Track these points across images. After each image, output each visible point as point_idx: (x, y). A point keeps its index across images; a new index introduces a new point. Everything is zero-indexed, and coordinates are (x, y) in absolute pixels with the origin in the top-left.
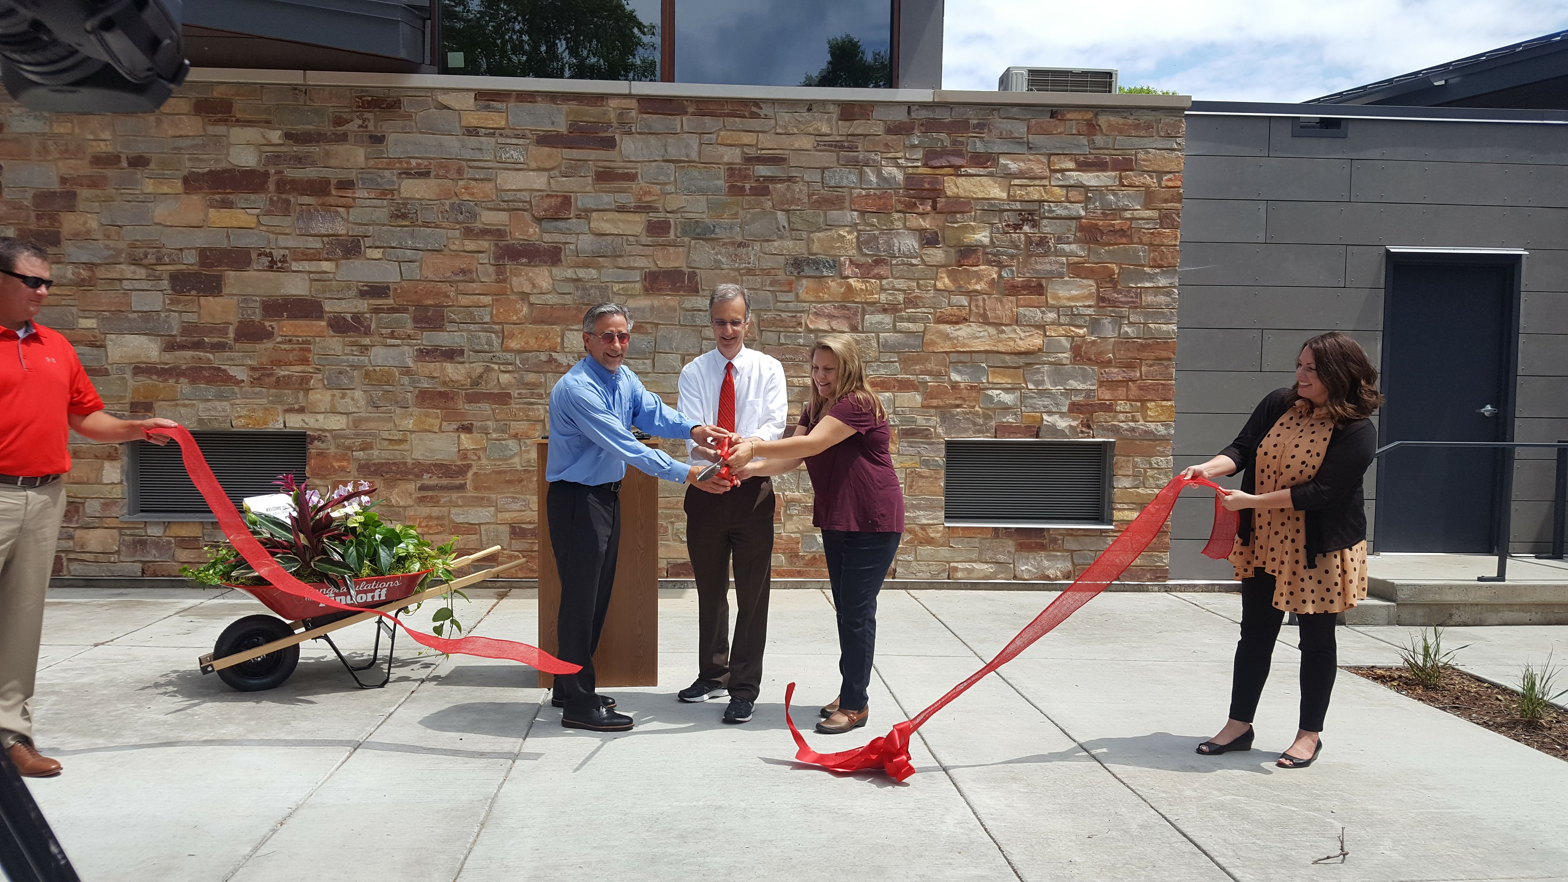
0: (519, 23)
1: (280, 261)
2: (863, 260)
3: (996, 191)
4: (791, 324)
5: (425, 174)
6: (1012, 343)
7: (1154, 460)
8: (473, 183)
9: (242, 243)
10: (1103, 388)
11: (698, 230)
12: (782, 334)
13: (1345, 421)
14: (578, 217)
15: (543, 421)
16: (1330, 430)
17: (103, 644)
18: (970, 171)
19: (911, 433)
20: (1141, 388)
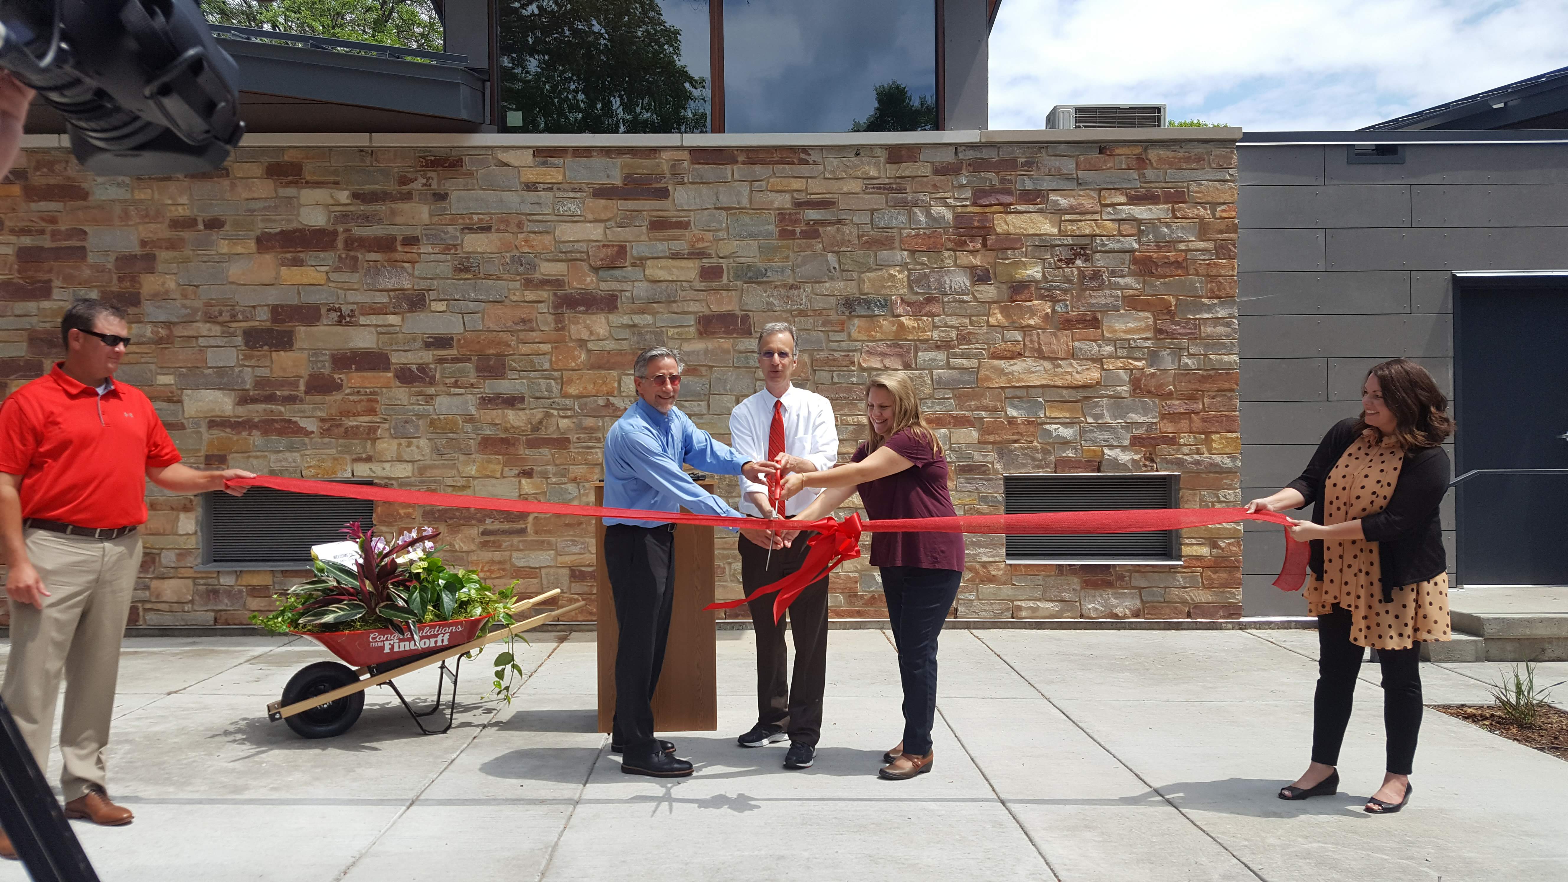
0: (574, 82)
1: (349, 316)
2: (914, 298)
3: (1047, 227)
4: (844, 363)
5: (487, 229)
6: (1068, 377)
7: (1221, 493)
8: (533, 235)
9: (313, 299)
10: (1165, 421)
11: (750, 274)
12: (835, 373)
13: (1416, 449)
14: (634, 265)
15: (601, 464)
16: (1400, 459)
17: (175, 692)
18: (1019, 208)
19: (968, 470)
20: (1204, 420)
